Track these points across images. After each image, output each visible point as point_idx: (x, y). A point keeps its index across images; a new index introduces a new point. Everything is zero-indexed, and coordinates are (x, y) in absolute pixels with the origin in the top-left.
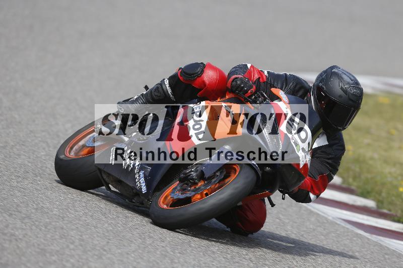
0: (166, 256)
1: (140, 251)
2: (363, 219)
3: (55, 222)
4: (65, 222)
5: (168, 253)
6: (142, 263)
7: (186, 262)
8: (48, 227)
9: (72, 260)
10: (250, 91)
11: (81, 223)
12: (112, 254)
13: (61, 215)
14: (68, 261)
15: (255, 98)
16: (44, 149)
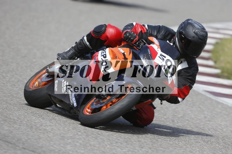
10: (135, 40)
15: (139, 43)
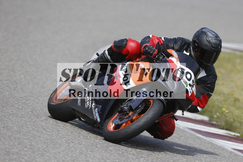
0: (82, 153)
1: (67, 151)
2: (201, 128)
3: (15, 135)
4: (21, 135)
5: (84, 151)
6: (68, 158)
7: (94, 157)
8: (11, 138)
9: (26, 158)
10: (154, 54)
11: (31, 135)
12: (50, 153)
13: (19, 131)
14: (23, 158)
15: (158, 57)
16: (8, 91)
